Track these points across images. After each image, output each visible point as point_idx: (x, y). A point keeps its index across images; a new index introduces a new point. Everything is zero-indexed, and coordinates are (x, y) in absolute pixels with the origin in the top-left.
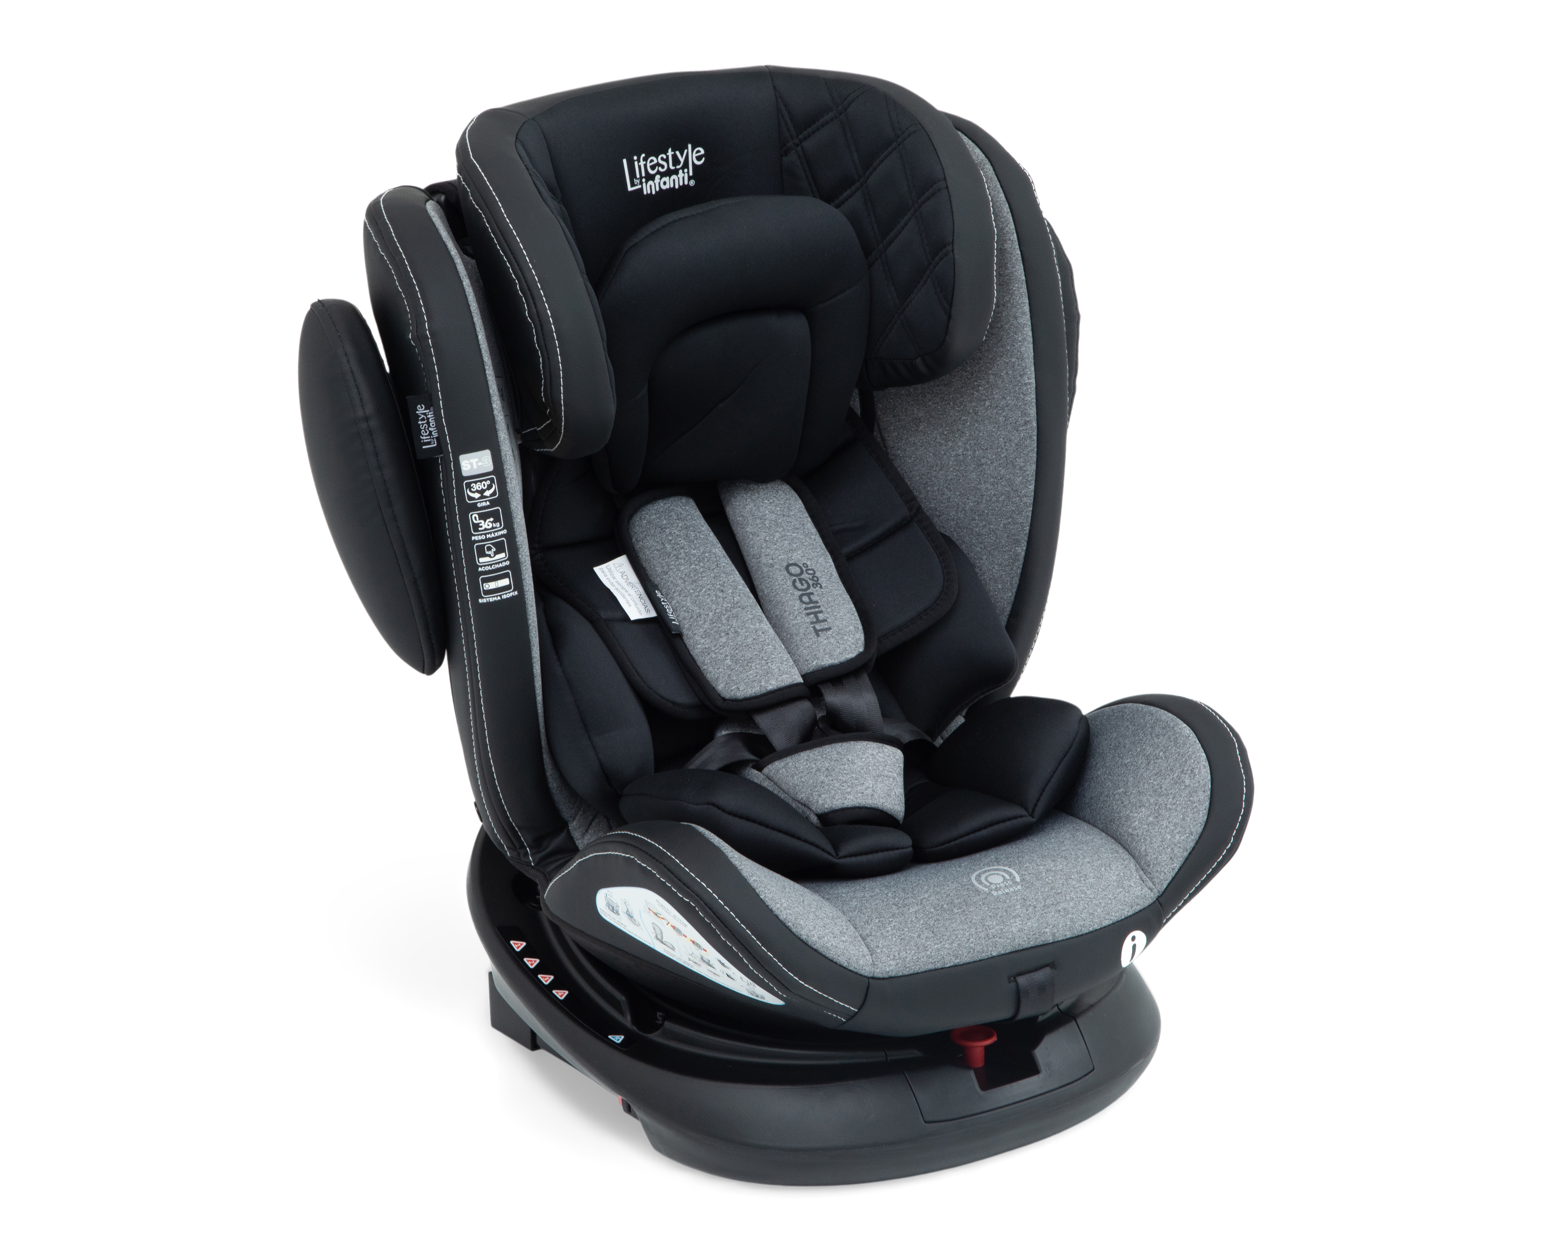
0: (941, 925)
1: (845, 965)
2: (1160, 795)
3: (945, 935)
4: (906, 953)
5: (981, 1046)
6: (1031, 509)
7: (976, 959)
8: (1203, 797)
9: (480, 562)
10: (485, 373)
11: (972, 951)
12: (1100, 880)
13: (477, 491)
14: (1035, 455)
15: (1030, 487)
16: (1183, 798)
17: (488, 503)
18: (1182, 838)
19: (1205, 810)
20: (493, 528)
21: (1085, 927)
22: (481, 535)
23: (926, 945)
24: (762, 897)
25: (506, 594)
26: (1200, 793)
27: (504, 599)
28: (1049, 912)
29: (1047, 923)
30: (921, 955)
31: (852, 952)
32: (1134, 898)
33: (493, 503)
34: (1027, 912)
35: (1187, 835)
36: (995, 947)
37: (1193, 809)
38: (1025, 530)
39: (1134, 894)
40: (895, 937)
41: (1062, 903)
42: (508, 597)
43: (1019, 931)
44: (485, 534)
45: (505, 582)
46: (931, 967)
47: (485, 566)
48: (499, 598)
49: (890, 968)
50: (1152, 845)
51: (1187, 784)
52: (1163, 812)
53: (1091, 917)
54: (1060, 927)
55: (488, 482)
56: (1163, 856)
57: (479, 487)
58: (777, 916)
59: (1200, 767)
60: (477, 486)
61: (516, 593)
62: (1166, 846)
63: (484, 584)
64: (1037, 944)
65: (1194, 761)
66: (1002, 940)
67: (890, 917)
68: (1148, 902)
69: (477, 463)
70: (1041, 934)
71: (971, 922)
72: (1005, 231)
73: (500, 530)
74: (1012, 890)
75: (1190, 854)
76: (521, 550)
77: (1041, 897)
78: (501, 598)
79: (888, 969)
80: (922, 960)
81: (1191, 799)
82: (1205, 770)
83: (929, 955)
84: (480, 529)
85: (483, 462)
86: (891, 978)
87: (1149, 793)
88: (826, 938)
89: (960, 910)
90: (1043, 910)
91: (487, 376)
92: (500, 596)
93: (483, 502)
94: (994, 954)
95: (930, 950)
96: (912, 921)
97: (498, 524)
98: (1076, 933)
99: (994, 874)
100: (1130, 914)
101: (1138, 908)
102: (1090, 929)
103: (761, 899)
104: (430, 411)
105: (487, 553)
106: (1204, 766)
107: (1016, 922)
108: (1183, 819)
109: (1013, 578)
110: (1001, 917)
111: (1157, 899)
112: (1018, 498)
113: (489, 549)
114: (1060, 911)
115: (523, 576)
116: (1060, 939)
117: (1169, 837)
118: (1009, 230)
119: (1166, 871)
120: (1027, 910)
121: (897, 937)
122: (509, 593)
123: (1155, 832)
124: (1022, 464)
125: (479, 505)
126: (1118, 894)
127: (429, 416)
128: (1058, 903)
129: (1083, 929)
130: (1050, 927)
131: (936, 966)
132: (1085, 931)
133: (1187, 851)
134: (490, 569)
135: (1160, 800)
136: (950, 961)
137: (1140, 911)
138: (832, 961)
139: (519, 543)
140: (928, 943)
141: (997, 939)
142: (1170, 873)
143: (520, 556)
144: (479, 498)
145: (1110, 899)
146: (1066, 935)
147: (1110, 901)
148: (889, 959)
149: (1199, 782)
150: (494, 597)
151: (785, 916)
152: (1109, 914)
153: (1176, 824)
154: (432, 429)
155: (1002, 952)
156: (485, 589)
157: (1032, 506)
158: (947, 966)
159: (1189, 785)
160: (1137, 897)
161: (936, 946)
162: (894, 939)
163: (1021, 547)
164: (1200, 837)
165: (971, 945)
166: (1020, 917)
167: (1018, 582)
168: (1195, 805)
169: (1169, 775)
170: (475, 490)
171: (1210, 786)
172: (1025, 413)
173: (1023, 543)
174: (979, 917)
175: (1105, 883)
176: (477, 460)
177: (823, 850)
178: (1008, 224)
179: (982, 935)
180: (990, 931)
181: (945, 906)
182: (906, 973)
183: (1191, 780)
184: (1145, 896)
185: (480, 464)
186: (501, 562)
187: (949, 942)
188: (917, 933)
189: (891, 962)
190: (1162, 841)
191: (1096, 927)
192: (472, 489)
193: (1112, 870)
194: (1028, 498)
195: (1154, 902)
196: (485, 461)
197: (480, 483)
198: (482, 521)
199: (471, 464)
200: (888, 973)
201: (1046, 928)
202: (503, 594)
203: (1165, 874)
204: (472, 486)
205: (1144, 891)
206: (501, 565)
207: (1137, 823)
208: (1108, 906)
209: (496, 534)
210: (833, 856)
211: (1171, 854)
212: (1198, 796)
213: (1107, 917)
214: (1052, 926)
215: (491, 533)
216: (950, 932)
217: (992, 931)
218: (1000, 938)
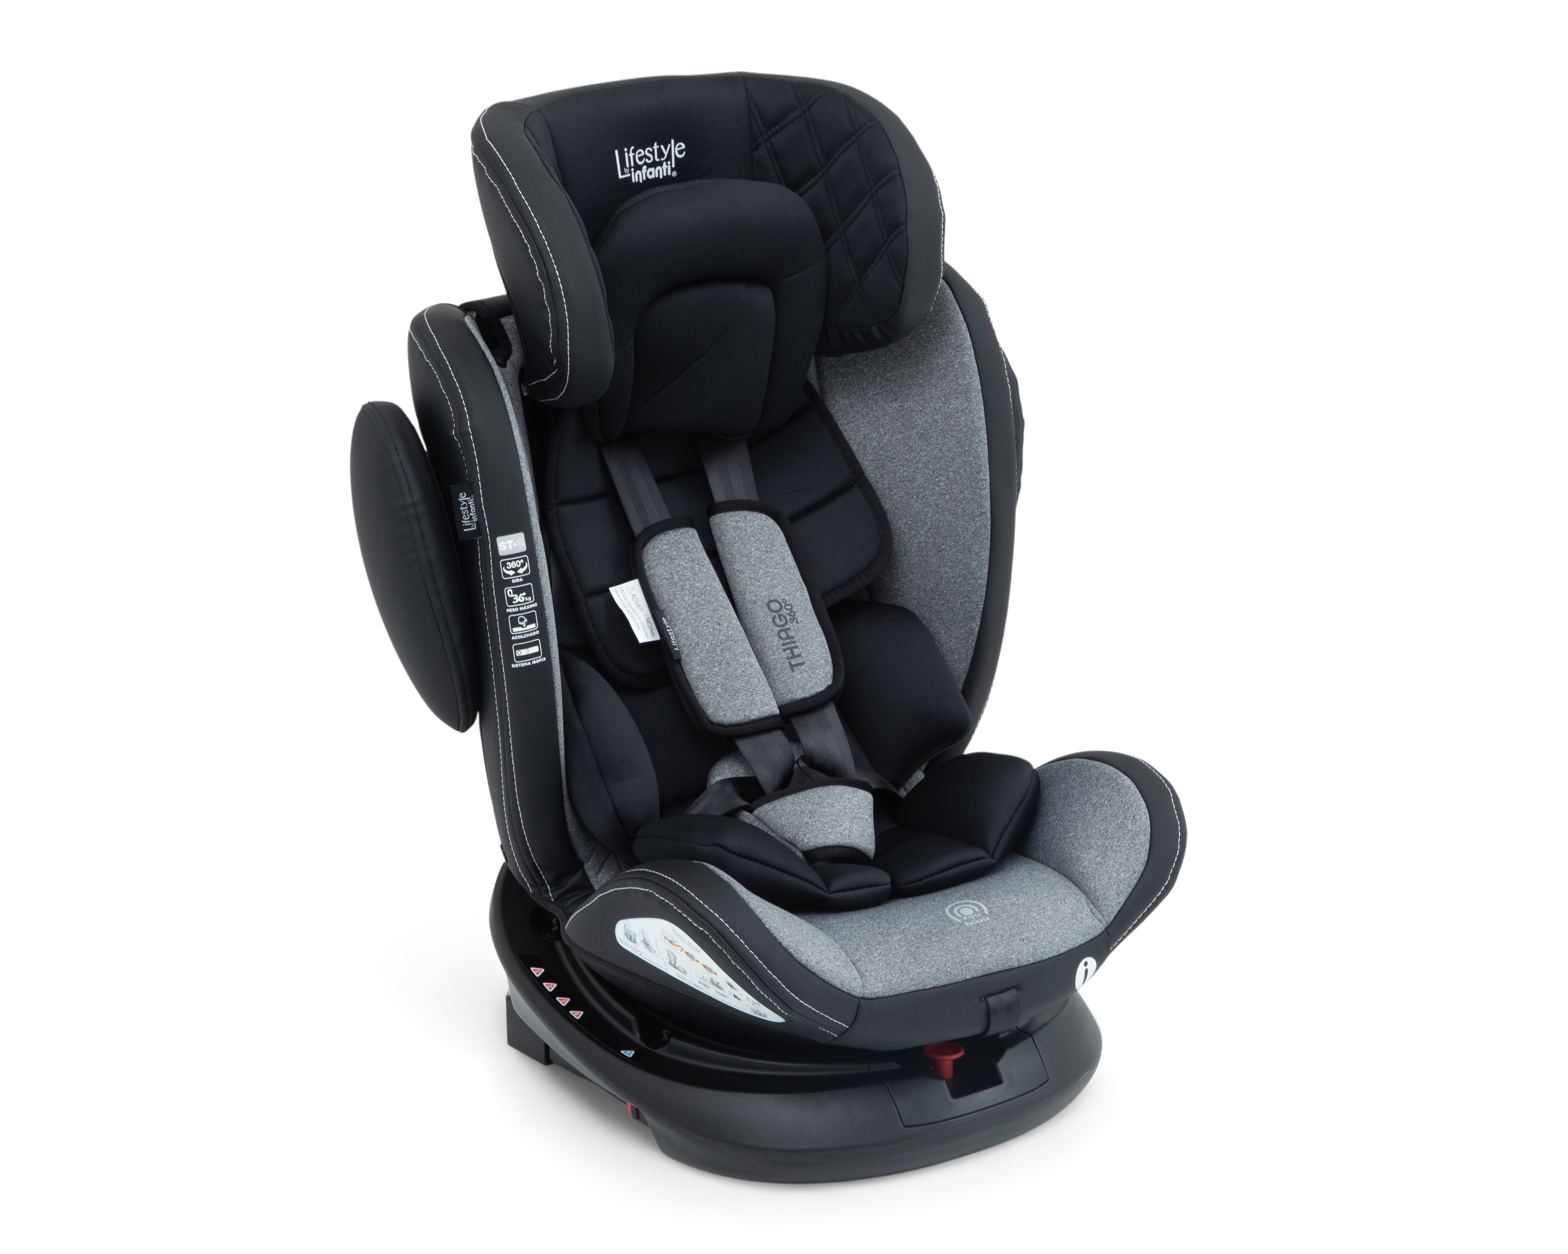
0: (922, 952)
1: (839, 987)
2: (1106, 839)
3: (926, 960)
4: (892, 976)
5: (951, 1060)
6: (985, 589)
7: (952, 981)
8: (1144, 840)
9: (514, 631)
10: (520, 465)
11: (949, 974)
12: (1057, 912)
13: (512, 569)
14: (989, 542)
15: (984, 570)
16: (1127, 840)
17: (521, 580)
18: (1127, 876)
19: (1146, 851)
20: (525, 601)
21: (1045, 954)
22: (515, 607)
23: (909, 969)
24: (767, 926)
25: (536, 660)
26: (1141, 837)
27: (534, 664)
28: (1015, 941)
29: (1013, 950)
30: (904, 978)
31: (845, 975)
32: (1086, 928)
33: (526, 580)
34: (996, 941)
35: (1131, 873)
36: (969, 971)
37: (1136, 850)
38: (979, 608)
39: (1086, 925)
40: (881, 962)
41: (1025, 932)
42: (538, 662)
43: (989, 957)
44: (519, 607)
45: (534, 649)
46: (913, 988)
47: (518, 635)
48: (529, 663)
49: (878, 989)
50: (1101, 882)
51: (1130, 828)
52: (1109, 853)
53: (1050, 945)
54: (1024, 953)
55: (522, 561)
56: (1110, 892)
57: (514, 566)
58: (780, 944)
59: (1141, 814)
60: (512, 565)
61: (544, 659)
62: (1112, 883)
63: (517, 651)
64: (1005, 968)
65: (1136, 809)
66: (975, 965)
67: (877, 945)
68: (1098, 932)
69: (512, 544)
70: (1008, 960)
71: (947, 949)
72: (964, 347)
73: (532, 603)
74: (981, 921)
75: (1133, 890)
76: (549, 621)
77: (1007, 927)
78: (531, 663)
79: (876, 991)
80: (906, 982)
81: (1134, 841)
82: (1145, 817)
83: (911, 978)
85: (517, 543)
86: (878, 998)
87: (1096, 837)
88: (822, 963)
89: (937, 939)
90: (1009, 939)
91: (522, 468)
93: (516, 578)
94: (968, 977)
95: (912, 973)
96: (896, 948)
97: (530, 598)
98: (1038, 959)
99: (965, 907)
100: (1082, 942)
101: (1090, 937)
102: (1050, 955)
103: (767, 928)
104: (471, 499)
106: (1145, 813)
107: (986, 949)
108: (1127, 859)
109: (968, 650)
110: (973, 945)
111: (1105, 929)
112: (974, 580)
113: (522, 620)
114: (1023, 940)
115: (550, 644)
116: (1024, 964)
117: (1115, 875)
118: (967, 347)
119: (1113, 904)
120: (996, 939)
121: (883, 962)
122: (539, 659)
123: (1103, 871)
124: (977, 550)
125: (513, 581)
126: (1073, 925)
127: (470, 503)
128: (1022, 933)
129: (1044, 955)
130: (1016, 954)
131: (918, 988)
132: (1045, 957)
133: (1131, 887)
134: (522, 638)
135: (1106, 842)
136: (930, 983)
137: (1091, 940)
138: (828, 983)
139: (547, 615)
140: (911, 967)
141: (970, 964)
142: (1116, 906)
143: (548, 627)
145: (1066, 929)
146: (1029, 961)
147: (1066, 931)
148: (877, 981)
149: (1140, 827)
151: (787, 943)
152: (1065, 942)
153: (1121, 864)
154: (472, 515)
155: (975, 976)
157: (985, 586)
158: (927, 988)
159: (1132, 830)
160: (1089, 927)
161: (918, 970)
162: (881, 964)
163: (976, 623)
164: (1142, 876)
165: (948, 969)
166: (990, 944)
167: (972, 654)
168: (1137, 847)
169: (1114, 821)
170: (510, 568)
171: (1150, 831)
172: (981, 505)
173: (978, 620)
174: (954, 945)
175: (1061, 915)
176: (512, 541)
177: (816, 886)
178: (966, 341)
179: (958, 960)
180: (965, 957)
181: (924, 935)
182: (891, 994)
183: (1133, 825)
184: (1095, 927)
185: (515, 545)
186: (532, 632)
187: (929, 966)
188: (900, 959)
189: (878, 984)
190: (1109, 879)
191: (1055, 954)
192: (508, 567)
193: (1067, 904)
194: (982, 580)
195: (1103, 932)
196: (519, 543)
197: (514, 562)
199: (507, 545)
200: (876, 993)
201: (1012, 954)
202: (533, 660)
203: (1112, 907)
204: (507, 564)
205: (1094, 922)
206: (531, 634)
207: (1087, 863)
208: (1065, 935)
209: (528, 607)
210: (825, 891)
211: (1118, 890)
212: (1140, 839)
213: (1064, 945)
214: (1017, 953)
215: (523, 606)
216: (929, 958)
217: (966, 957)
218: (973, 963)
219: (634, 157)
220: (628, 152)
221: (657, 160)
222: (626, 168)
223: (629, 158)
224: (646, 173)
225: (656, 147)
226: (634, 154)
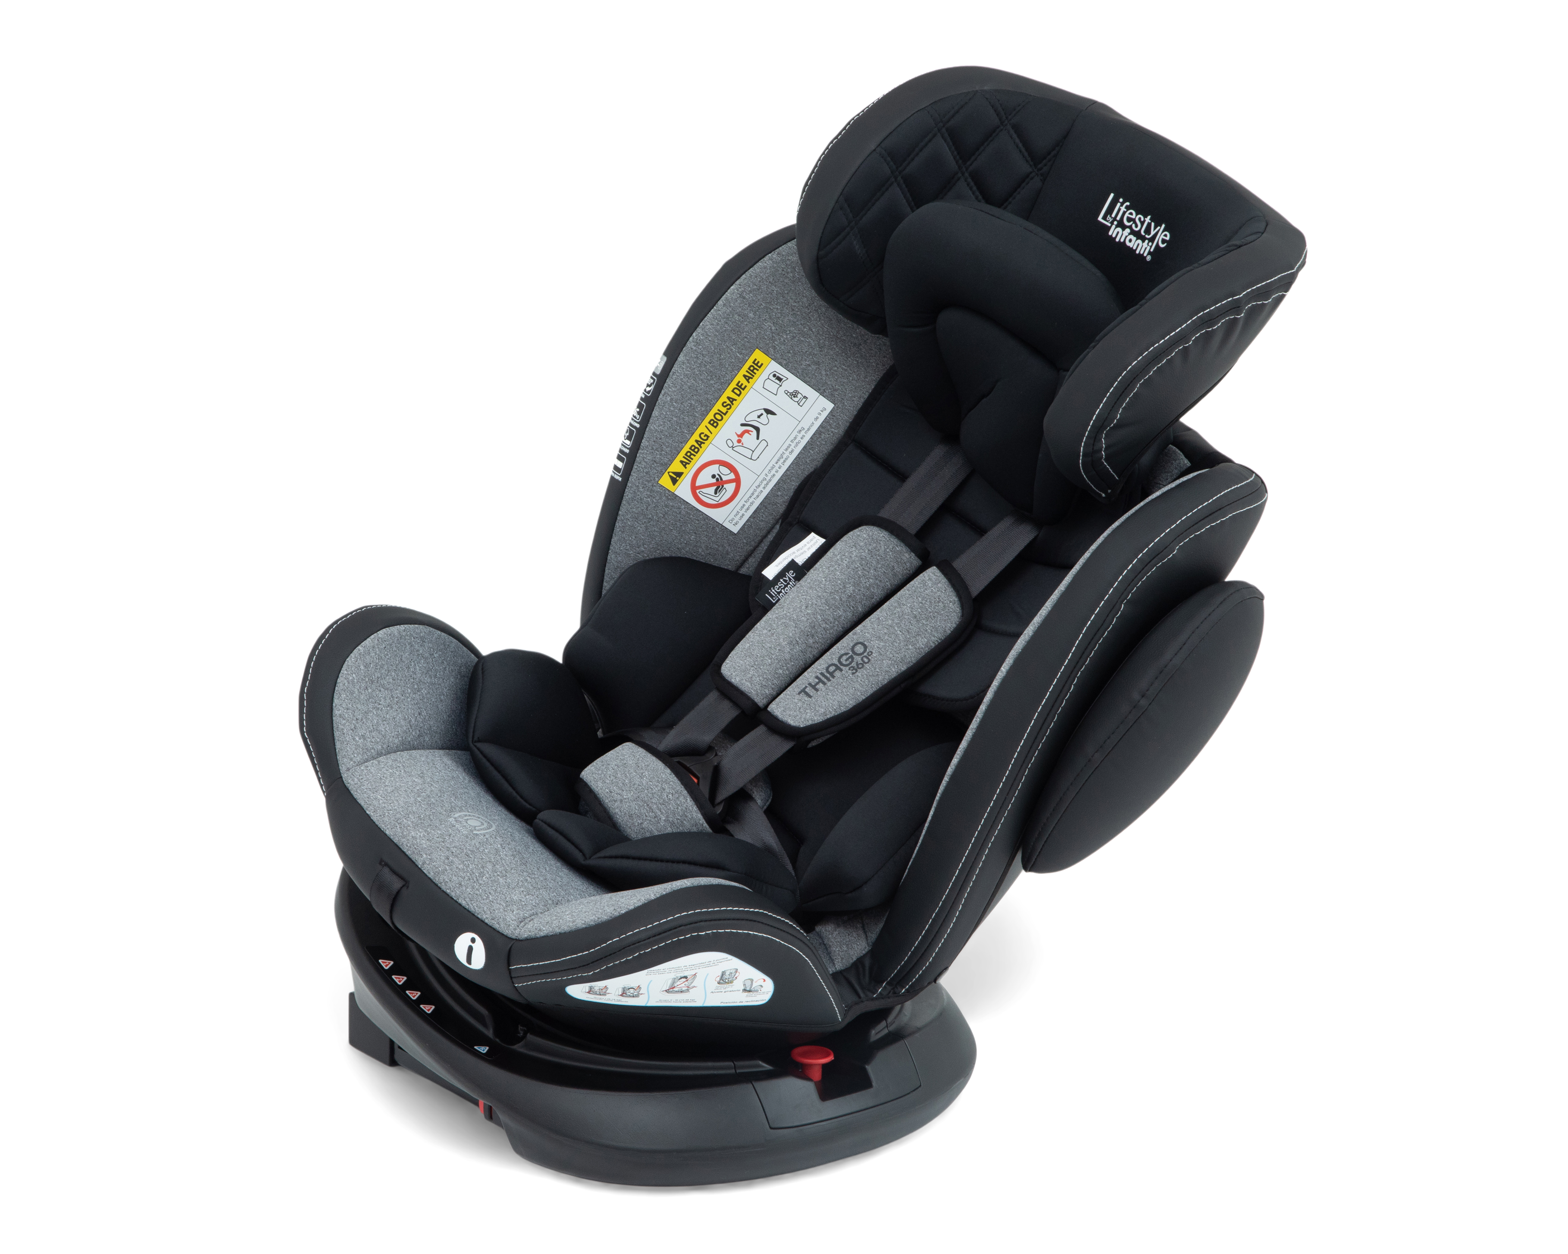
0: (401, 793)
3: (391, 797)
4: (368, 784)
7: (377, 824)
11: (382, 817)
12: (507, 887)
18: (568, 919)
23: (378, 791)
28: (443, 852)
29: (431, 853)
30: (369, 792)
32: (502, 917)
34: (435, 838)
35: (572, 920)
36: (392, 829)
39: (505, 915)
41: (458, 859)
43: (412, 837)
46: (362, 804)
49: (353, 781)
53: (457, 885)
54: (433, 864)
56: (548, 917)
62: (559, 915)
64: (409, 855)
66: (399, 830)
68: (507, 931)
94: (387, 831)
98: (436, 880)
100: (486, 921)
101: (496, 926)
102: (448, 890)
111: (517, 940)
116: (424, 871)
129: (443, 884)
130: (428, 857)
132: (443, 887)
137: (496, 930)
141: (398, 826)
142: (536, 929)
145: (488, 897)
146: (429, 873)
147: (485, 897)
148: (358, 777)
152: (472, 901)
155: (391, 837)
160: (504, 919)
161: (378, 796)
162: (379, 775)
165: (386, 814)
174: (415, 810)
175: (505, 892)
179: (397, 815)
184: (510, 925)
187: (385, 801)
188: (389, 784)
191: (453, 894)
195: (514, 939)
201: (426, 854)
205: (513, 922)
208: (480, 897)
213: (467, 899)
214: (430, 858)
216: (394, 799)
217: (404, 820)
218: (400, 828)
219: (1124, 213)
220: (1122, 204)
221: (1143, 233)
222: (1111, 216)
223: (1119, 210)
224: (1126, 237)
225: (1148, 220)
226: (1125, 210)
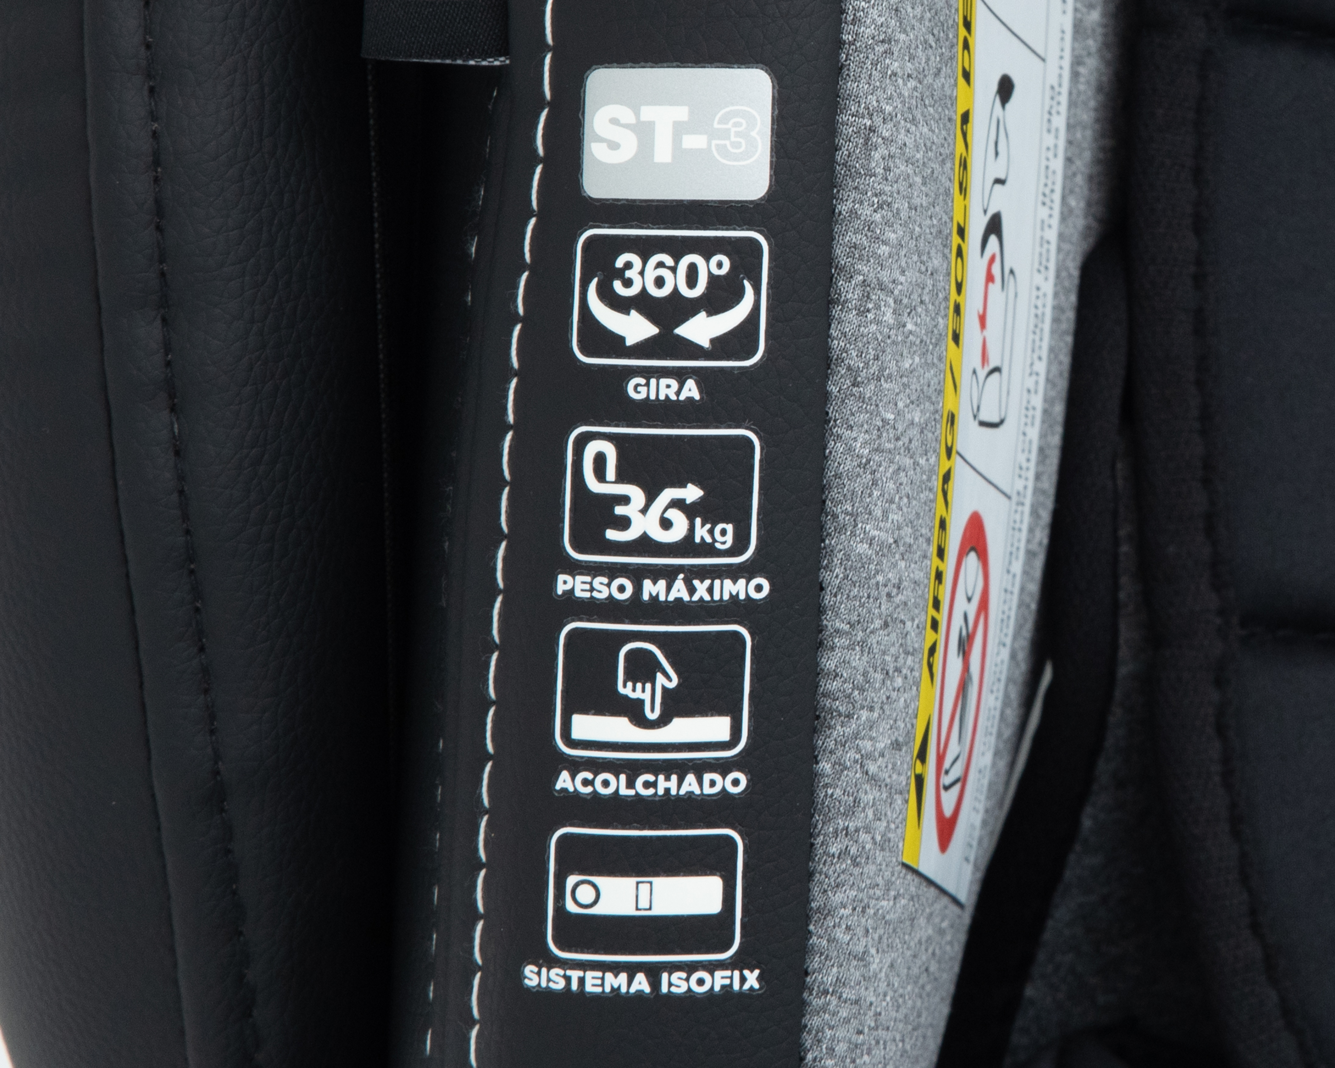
17: (691, 390)
22: (612, 572)
25: (691, 968)
47: (596, 766)
48: (641, 983)
57: (660, 282)
60: (651, 273)
63: (572, 880)
69: (679, 129)
73: (734, 573)
78: (655, 983)
84: (612, 535)
92: (653, 972)
105: (626, 690)
122: (711, 967)
134: (624, 791)
144: (643, 349)
150: (616, 968)
156: (571, 907)
198: (636, 494)
209: (701, 588)
